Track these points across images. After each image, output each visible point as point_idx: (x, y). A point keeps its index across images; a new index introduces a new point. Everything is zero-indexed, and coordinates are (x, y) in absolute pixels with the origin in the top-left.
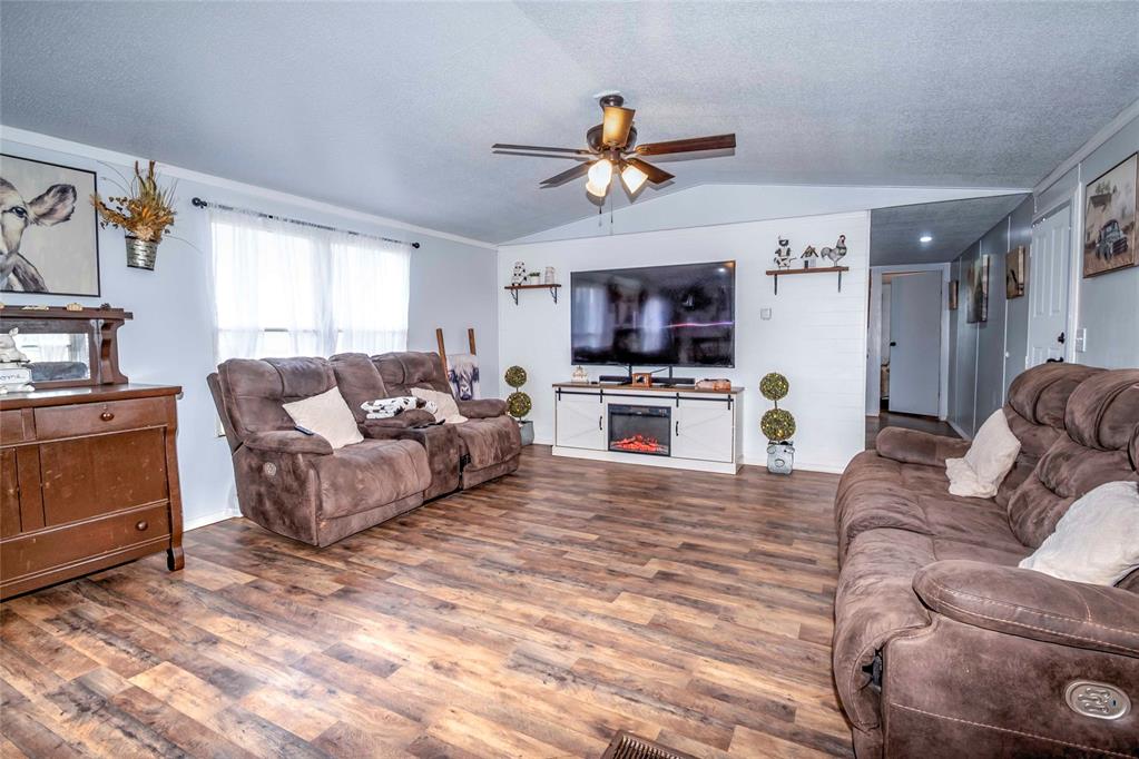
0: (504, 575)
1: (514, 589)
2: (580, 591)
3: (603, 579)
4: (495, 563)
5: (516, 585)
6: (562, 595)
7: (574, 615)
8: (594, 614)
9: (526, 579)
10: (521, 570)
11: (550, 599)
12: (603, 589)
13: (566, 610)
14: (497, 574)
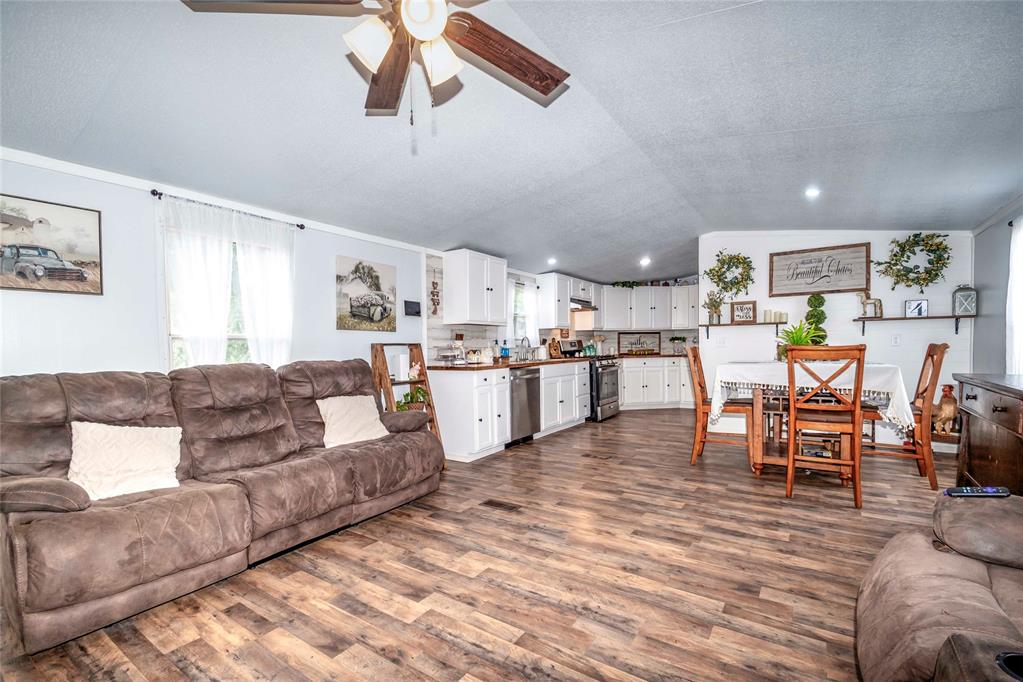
0: (593, 605)
1: (577, 584)
2: (514, 580)
3: (487, 594)
4: (611, 626)
5: (577, 589)
6: (530, 577)
7: (522, 559)
8: (507, 560)
9: (567, 597)
10: (574, 610)
11: (542, 573)
12: (491, 581)
13: (528, 564)
14: (603, 606)
